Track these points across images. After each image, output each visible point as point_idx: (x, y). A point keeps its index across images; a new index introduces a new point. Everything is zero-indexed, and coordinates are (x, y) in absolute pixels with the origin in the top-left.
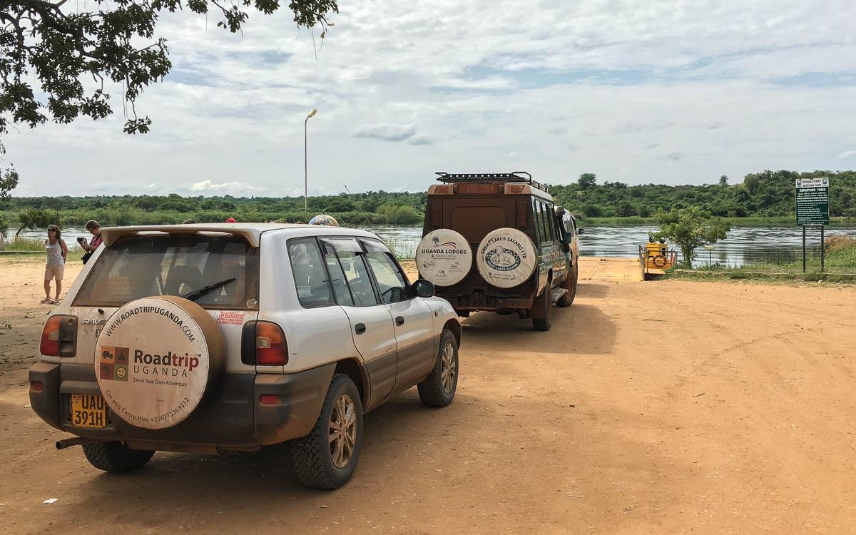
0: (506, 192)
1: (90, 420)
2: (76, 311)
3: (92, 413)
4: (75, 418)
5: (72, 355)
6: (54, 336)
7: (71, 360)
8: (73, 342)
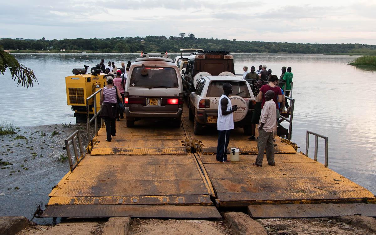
0: (224, 58)
1: (212, 121)
2: (208, 98)
3: (213, 120)
4: (209, 121)
5: (209, 107)
6: (204, 104)
7: (209, 109)
8: (209, 105)
